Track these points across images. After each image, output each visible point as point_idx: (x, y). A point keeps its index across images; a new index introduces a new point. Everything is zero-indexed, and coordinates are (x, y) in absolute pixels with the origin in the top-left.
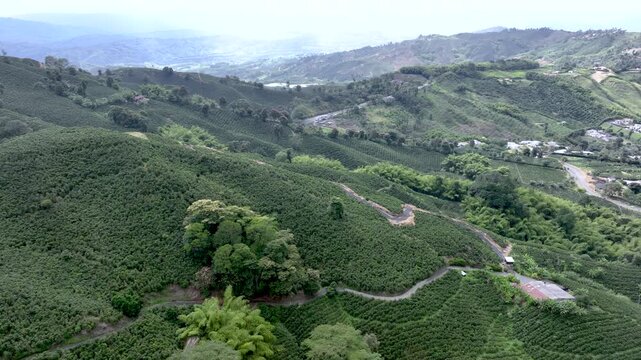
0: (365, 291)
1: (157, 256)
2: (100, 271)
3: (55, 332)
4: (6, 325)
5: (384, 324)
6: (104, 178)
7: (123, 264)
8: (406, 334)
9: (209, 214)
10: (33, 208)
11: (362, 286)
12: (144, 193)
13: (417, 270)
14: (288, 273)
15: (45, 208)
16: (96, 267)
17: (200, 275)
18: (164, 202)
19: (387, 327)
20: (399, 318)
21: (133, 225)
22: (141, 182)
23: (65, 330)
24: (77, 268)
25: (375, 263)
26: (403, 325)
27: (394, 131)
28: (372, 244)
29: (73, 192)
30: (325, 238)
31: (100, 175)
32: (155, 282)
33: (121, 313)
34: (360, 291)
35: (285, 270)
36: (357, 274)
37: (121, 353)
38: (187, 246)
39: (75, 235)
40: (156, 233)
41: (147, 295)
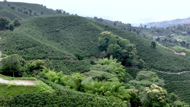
0: (162, 70)
1: (89, 47)
2: (71, 48)
3: (58, 57)
4: (46, 52)
5: (168, 81)
6: (75, 26)
7: (79, 48)
8: (177, 84)
9: (107, 35)
10: (54, 31)
11: (161, 69)
12: (87, 30)
13: (184, 67)
14: (132, 55)
15: (57, 31)
16: (71, 47)
17: (102, 53)
18: (93, 33)
19: (169, 82)
20: (174, 79)
21: (82, 38)
22: (86, 27)
23: (61, 57)
24: (65, 47)
25: (166, 62)
26: (175, 82)
27: (185, 41)
28: (166, 57)
29: (65, 29)
30: (148, 53)
31: (74, 25)
32: (88, 54)
33: (77, 58)
34: (159, 70)
35: (131, 54)
36: (159, 65)
37: (76, 66)
38: (99, 45)
39: (65, 39)
40: (89, 41)
41: (85, 57)
